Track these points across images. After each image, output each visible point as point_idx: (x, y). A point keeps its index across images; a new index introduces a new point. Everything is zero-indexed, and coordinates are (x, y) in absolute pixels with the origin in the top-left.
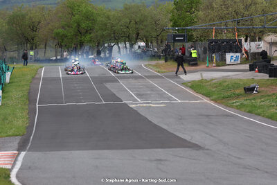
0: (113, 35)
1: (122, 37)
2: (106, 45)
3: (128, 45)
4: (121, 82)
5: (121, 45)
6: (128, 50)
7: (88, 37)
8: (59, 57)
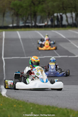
0: (61, 6)
1: (69, 8)
2: (55, 15)
3: (74, 15)
4: (72, 42)
5: (69, 15)
6: (74, 19)
7: (40, 7)
8: (15, 25)
